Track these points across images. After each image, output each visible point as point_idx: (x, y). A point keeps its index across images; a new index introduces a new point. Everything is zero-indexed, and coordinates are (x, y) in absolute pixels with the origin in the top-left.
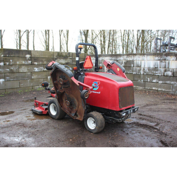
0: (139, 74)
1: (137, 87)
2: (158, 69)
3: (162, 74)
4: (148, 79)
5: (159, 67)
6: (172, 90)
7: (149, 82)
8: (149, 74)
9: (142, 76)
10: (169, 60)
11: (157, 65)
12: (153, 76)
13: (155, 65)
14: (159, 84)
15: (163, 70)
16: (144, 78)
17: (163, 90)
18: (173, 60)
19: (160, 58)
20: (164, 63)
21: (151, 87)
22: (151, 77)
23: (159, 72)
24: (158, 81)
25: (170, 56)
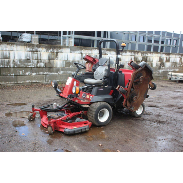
0: (8, 67)
1: (7, 83)
2: (31, 61)
3: (35, 66)
4: (20, 72)
5: (31, 59)
6: (45, 80)
7: (22, 75)
8: (20, 66)
9: (12, 69)
10: (40, 51)
11: (29, 57)
12: (26, 68)
13: (27, 57)
14: (33, 76)
15: (35, 61)
16: (15, 72)
17: (38, 81)
18: (44, 52)
19: (32, 49)
20: (36, 55)
21: (24, 81)
22: (24, 69)
23: (31, 64)
24: (31, 73)
25: (42, 47)
